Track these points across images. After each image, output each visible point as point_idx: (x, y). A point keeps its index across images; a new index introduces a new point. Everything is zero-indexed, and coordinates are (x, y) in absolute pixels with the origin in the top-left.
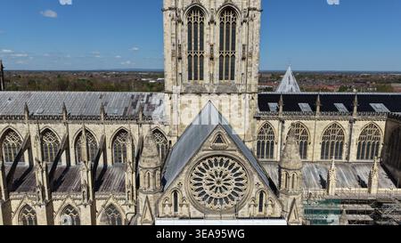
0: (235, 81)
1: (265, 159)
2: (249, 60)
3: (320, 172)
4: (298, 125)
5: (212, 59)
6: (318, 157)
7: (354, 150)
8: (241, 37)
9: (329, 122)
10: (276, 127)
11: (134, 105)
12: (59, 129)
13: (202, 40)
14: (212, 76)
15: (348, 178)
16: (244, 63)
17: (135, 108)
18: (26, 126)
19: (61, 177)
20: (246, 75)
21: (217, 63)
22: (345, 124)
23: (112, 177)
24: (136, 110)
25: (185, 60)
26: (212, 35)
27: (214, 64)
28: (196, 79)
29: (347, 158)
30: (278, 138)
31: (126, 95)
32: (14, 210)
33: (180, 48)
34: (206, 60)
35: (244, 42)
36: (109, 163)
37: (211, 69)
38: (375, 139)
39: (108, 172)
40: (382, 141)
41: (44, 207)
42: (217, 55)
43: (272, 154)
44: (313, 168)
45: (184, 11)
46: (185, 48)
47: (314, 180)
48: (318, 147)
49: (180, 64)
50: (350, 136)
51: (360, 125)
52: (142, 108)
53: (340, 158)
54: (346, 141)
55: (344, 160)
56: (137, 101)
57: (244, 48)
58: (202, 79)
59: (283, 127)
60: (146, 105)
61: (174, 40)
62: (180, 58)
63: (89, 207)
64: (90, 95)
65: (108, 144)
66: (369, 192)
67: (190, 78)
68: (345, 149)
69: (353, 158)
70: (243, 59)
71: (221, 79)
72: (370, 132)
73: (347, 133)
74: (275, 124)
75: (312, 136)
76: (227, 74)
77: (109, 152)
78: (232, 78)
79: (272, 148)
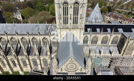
0: (78, 25)
1: (85, 44)
2: (82, 19)
3: (100, 48)
4: (95, 36)
5: (71, 19)
6: (100, 44)
7: (110, 42)
8: (80, 12)
9: (105, 35)
10: (89, 37)
11: (47, 29)
12: (27, 37)
13: (68, 12)
14: (71, 24)
15: (107, 50)
16: (81, 20)
17: (48, 30)
18: (17, 37)
19: (30, 50)
20: (81, 23)
21: (72, 20)
22: (109, 36)
23: (43, 50)
24: (48, 31)
25: (62, 19)
26: (71, 11)
27: (71, 20)
28: (66, 24)
29: (108, 44)
30: (89, 39)
31: (44, 25)
32: (20, 59)
33: (61, 16)
34: (69, 19)
35: (81, 13)
36: (42, 46)
37: (70, 21)
38: (117, 39)
39: (42, 48)
40: (119, 40)
41: (27, 60)
42: (72, 17)
43: (87, 43)
44: (98, 47)
45: (62, 4)
46: (62, 15)
47: (98, 51)
48: (100, 42)
49: (61, 20)
50: (110, 39)
51: (114, 36)
52: (50, 30)
53: (106, 44)
54: (109, 40)
55: (107, 44)
56: (48, 27)
57: (81, 16)
58: (67, 24)
59: (91, 37)
60: (51, 29)
61: (59, 14)
62: (61, 19)
63: (39, 60)
64: (33, 25)
65: (41, 41)
66: (111, 55)
67: (64, 24)
68: (108, 42)
69: (110, 44)
70: (81, 18)
71: (73, 24)
72: (116, 38)
73: (109, 38)
74: (89, 36)
75: (99, 39)
76: (75, 23)
77: (42, 43)
78: (77, 24)
79: (87, 42)
